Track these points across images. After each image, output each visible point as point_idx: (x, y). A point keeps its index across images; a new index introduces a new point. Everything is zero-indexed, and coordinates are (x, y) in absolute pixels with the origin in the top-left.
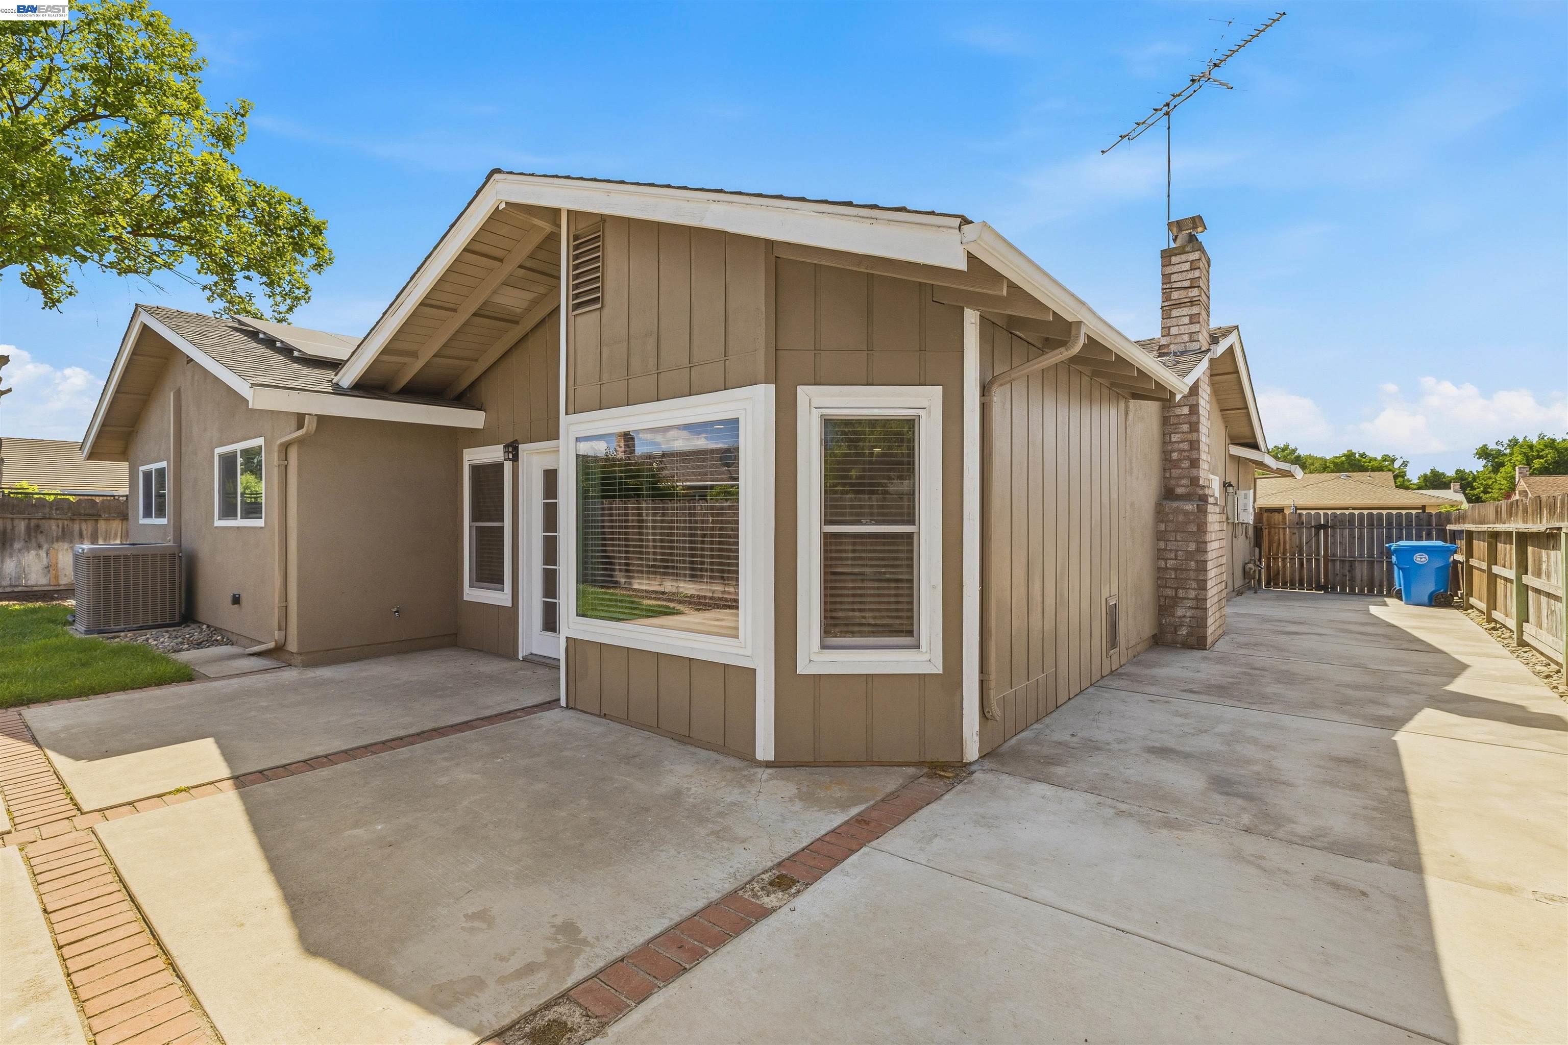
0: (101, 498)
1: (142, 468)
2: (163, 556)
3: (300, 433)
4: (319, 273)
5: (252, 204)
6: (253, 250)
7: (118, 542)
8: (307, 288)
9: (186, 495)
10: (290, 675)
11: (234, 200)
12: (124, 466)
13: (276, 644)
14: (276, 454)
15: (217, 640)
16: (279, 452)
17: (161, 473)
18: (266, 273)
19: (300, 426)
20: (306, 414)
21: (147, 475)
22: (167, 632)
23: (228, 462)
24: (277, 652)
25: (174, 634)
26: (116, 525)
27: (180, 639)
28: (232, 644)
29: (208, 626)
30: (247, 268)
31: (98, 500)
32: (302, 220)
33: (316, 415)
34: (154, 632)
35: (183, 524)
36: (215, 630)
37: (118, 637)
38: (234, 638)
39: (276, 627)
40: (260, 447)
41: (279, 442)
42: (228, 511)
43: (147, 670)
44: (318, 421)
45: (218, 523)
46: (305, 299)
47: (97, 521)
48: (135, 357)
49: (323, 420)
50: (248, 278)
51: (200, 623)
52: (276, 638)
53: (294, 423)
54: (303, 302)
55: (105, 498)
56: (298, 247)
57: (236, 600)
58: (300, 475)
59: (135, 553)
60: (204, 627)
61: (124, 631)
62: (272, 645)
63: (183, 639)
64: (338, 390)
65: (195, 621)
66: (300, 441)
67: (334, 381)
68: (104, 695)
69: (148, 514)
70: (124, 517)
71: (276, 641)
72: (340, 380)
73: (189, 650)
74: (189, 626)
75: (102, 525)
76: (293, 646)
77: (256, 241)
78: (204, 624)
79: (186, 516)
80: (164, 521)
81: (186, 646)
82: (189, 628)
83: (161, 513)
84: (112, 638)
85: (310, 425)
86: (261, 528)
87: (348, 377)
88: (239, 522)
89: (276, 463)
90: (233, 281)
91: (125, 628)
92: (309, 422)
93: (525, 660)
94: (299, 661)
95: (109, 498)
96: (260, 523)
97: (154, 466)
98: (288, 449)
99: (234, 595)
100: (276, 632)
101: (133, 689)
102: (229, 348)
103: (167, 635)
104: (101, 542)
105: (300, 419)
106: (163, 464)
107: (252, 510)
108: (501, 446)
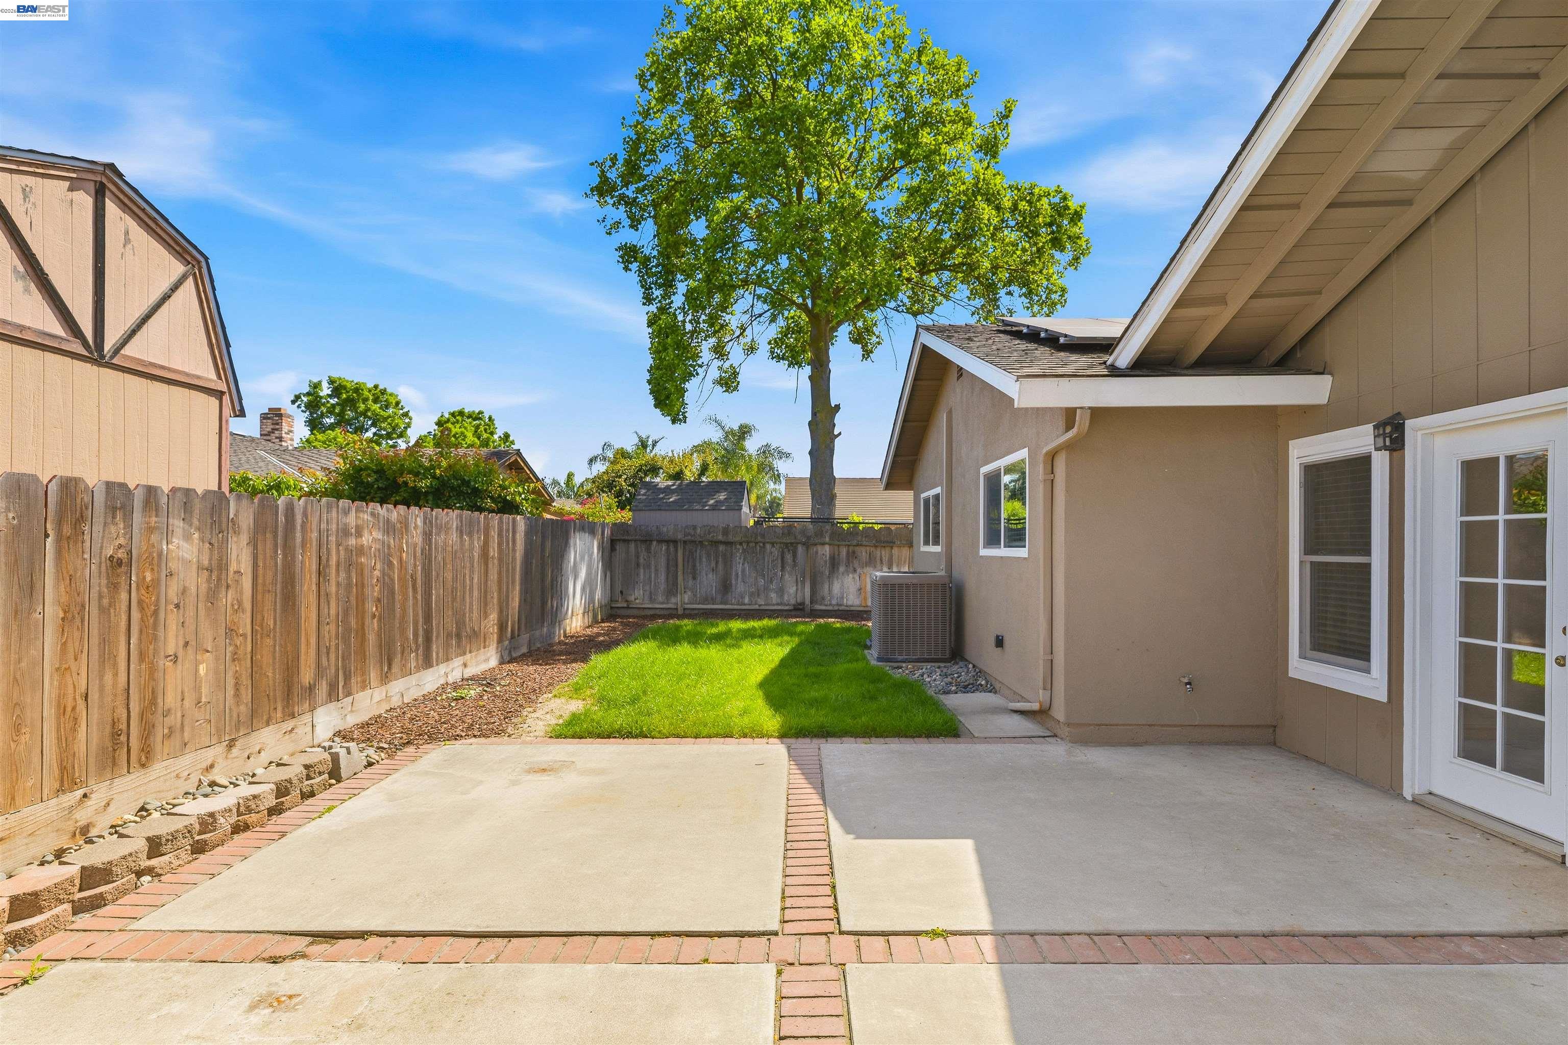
0: (896, 526)
1: (923, 495)
2: (936, 585)
3: (1071, 434)
4: (1076, 268)
5: (1015, 208)
6: (1014, 261)
7: (906, 570)
8: (1064, 290)
9: (956, 520)
10: (1056, 751)
11: (998, 208)
12: (910, 494)
13: (1041, 706)
14: (1041, 466)
15: (982, 685)
16: (1045, 463)
17: (937, 497)
18: (1026, 283)
19: (1069, 425)
20: (1076, 409)
21: (927, 501)
22: (939, 668)
23: (993, 481)
24: (1040, 715)
25: (945, 670)
26: (905, 551)
27: (949, 679)
28: (996, 692)
29: (974, 666)
30: (1009, 283)
31: (893, 527)
32: (1060, 210)
33: (1090, 408)
34: (929, 665)
35: (953, 550)
36: (980, 672)
37: (901, 668)
38: (997, 686)
39: (1041, 684)
40: (1023, 461)
41: (1044, 451)
42: (993, 540)
43: (919, 717)
44: (1092, 415)
45: (984, 552)
46: (1061, 303)
47: (892, 548)
48: (919, 383)
49: (1099, 414)
50: (1010, 293)
51: (967, 660)
52: (1041, 699)
53: (1061, 424)
54: (1059, 306)
55: (898, 526)
56: (1056, 243)
57: (1000, 642)
58: (1068, 491)
59: (915, 581)
60: (971, 666)
61: (904, 662)
62: (1035, 706)
63: (952, 678)
64: (1115, 372)
65: (963, 659)
66: (1068, 446)
67: (1108, 363)
68: (882, 740)
69: (927, 543)
70: (911, 545)
71: (1040, 702)
72: (1115, 360)
73: (956, 693)
74: (957, 663)
75: (895, 551)
76: (1059, 713)
77: (1017, 249)
78: (970, 663)
79: (956, 544)
80: (937, 549)
81: (954, 688)
82: (957, 667)
83: (936, 542)
84: (896, 668)
85: (1082, 422)
86: (1025, 558)
87: (1124, 356)
88: (1002, 552)
89: (1041, 477)
90: (996, 300)
91: (907, 659)
92: (1081, 418)
93: (1415, 802)
94: (1067, 734)
95: (901, 526)
96: (1022, 553)
97: (931, 493)
98: (1055, 459)
99: (998, 637)
100: (1041, 691)
101: (906, 737)
102: (994, 347)
103: (938, 672)
104: (895, 569)
105: (1070, 415)
106: (938, 490)
107: (1016, 537)
108: (1370, 427)
